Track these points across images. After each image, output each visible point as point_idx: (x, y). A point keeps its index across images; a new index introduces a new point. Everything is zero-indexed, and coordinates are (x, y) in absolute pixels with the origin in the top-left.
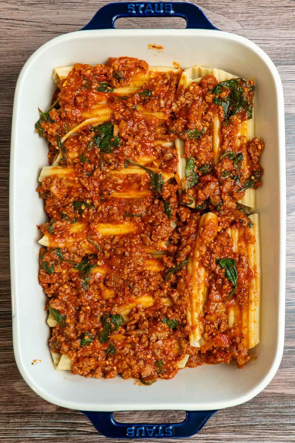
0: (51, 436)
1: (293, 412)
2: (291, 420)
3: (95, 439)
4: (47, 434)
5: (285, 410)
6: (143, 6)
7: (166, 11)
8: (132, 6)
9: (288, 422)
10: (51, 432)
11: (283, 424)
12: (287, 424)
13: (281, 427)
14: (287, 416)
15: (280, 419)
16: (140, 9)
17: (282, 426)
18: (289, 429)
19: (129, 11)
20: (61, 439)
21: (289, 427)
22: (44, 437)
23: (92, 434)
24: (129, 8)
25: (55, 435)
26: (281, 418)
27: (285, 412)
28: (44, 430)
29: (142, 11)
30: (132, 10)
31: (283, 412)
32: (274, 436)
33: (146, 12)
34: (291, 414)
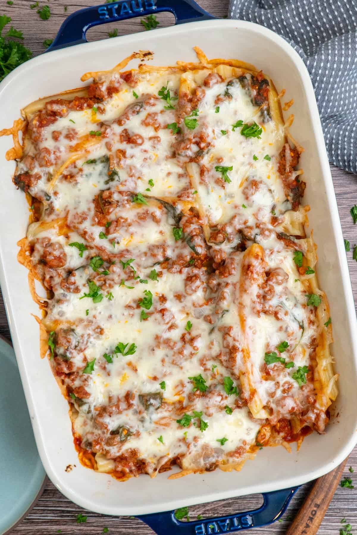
0: (54, 518)
1: (353, 495)
2: (348, 505)
3: (107, 523)
4: (48, 515)
5: (343, 492)
6: (116, 6)
7: (147, 8)
8: (104, 10)
9: (346, 507)
10: (54, 513)
11: (340, 509)
12: (344, 509)
13: (336, 512)
14: (345, 499)
15: (336, 503)
16: (114, 11)
17: (339, 511)
18: (347, 515)
19: (101, 17)
20: (66, 522)
21: (347, 513)
22: (45, 519)
23: (104, 517)
24: (100, 12)
25: (58, 517)
26: (338, 502)
27: (342, 495)
28: (44, 510)
29: (116, 14)
30: (104, 14)
31: (339, 495)
32: (328, 523)
33: (122, 13)
34: (350, 496)
